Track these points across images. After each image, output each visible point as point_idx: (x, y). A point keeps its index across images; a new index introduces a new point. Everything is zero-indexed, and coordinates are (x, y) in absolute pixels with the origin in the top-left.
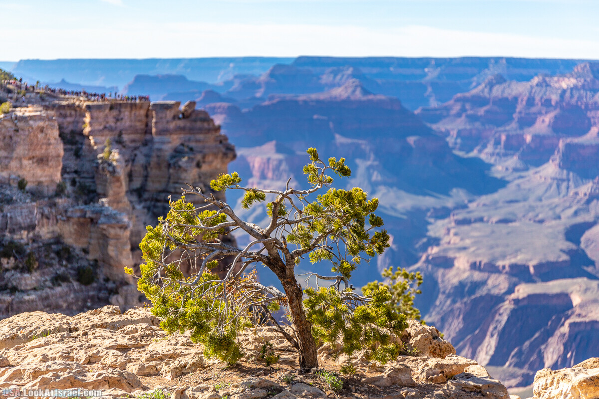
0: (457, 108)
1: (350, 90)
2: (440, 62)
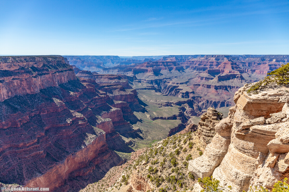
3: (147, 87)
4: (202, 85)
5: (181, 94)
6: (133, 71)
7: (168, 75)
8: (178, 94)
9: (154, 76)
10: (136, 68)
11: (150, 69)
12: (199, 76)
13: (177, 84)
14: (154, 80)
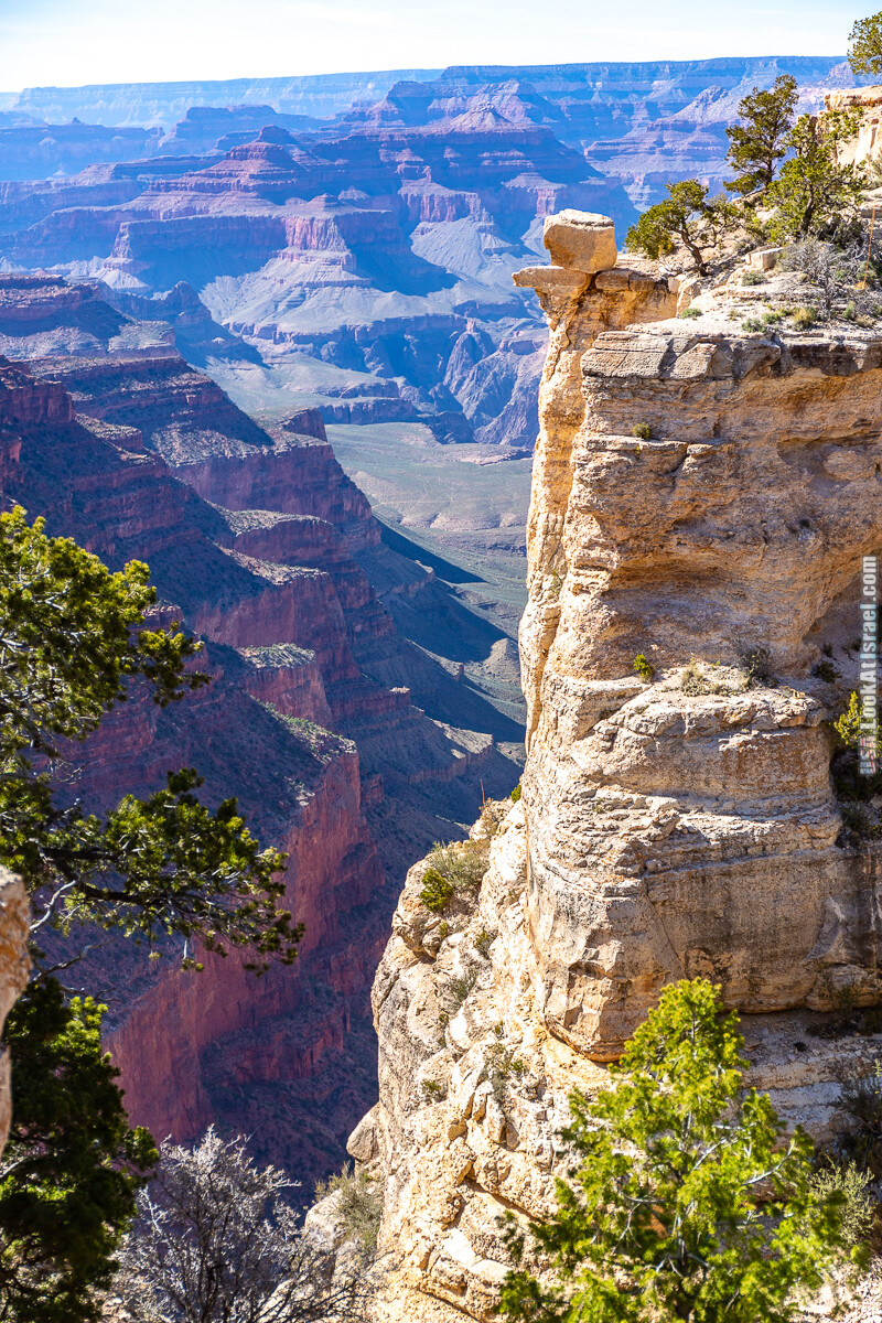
0: (650, 140)
3: (337, 403)
6: (132, 243)
7: (486, 276)
9: (362, 285)
10: (146, 213)
11: (303, 215)
14: (369, 324)
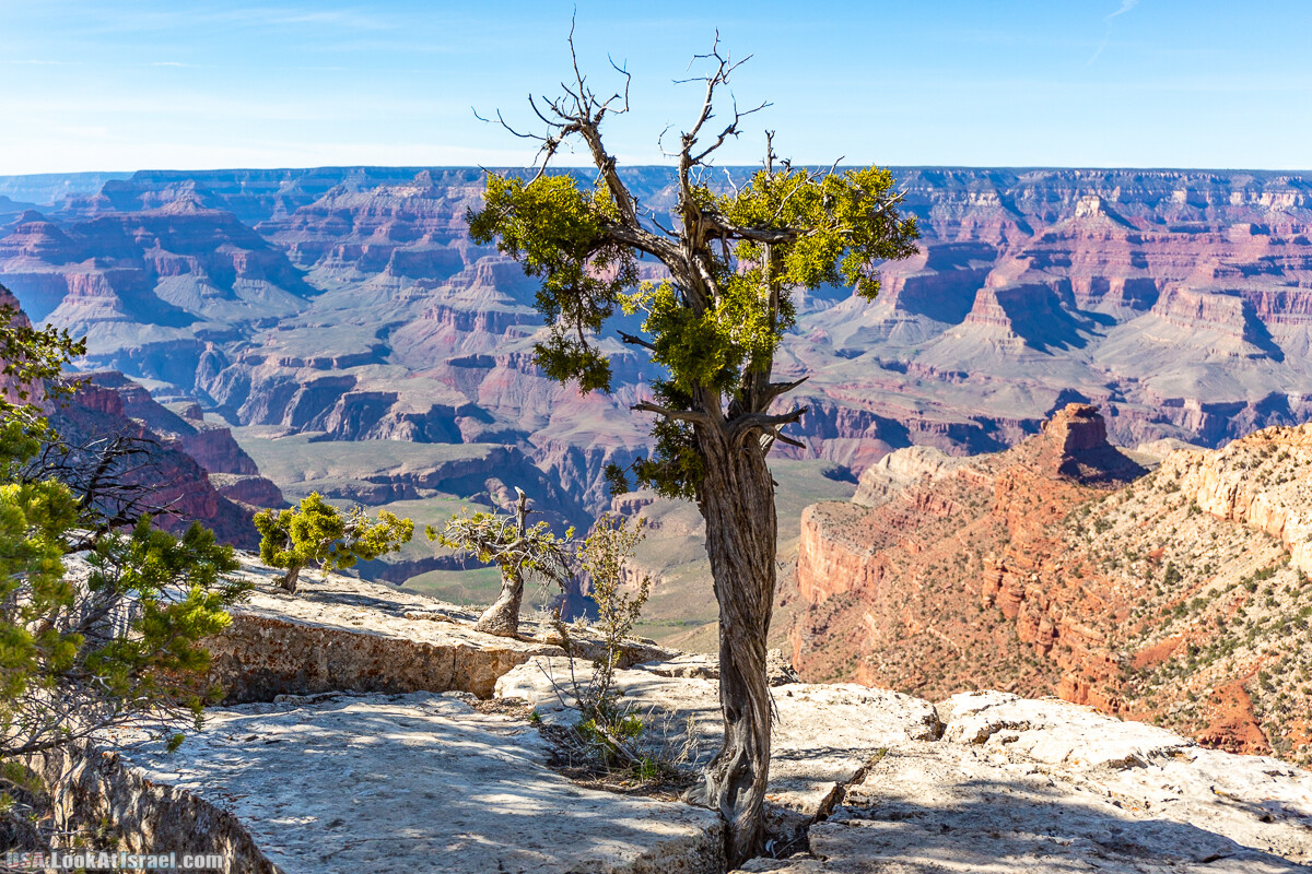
0: (298, 221)
1: (182, 206)
2: (296, 173)
4: (507, 359)
5: (405, 427)
7: (206, 312)
8: (384, 429)
9: (128, 321)
11: (80, 272)
12: (442, 308)
13: (323, 364)
14: (140, 347)
